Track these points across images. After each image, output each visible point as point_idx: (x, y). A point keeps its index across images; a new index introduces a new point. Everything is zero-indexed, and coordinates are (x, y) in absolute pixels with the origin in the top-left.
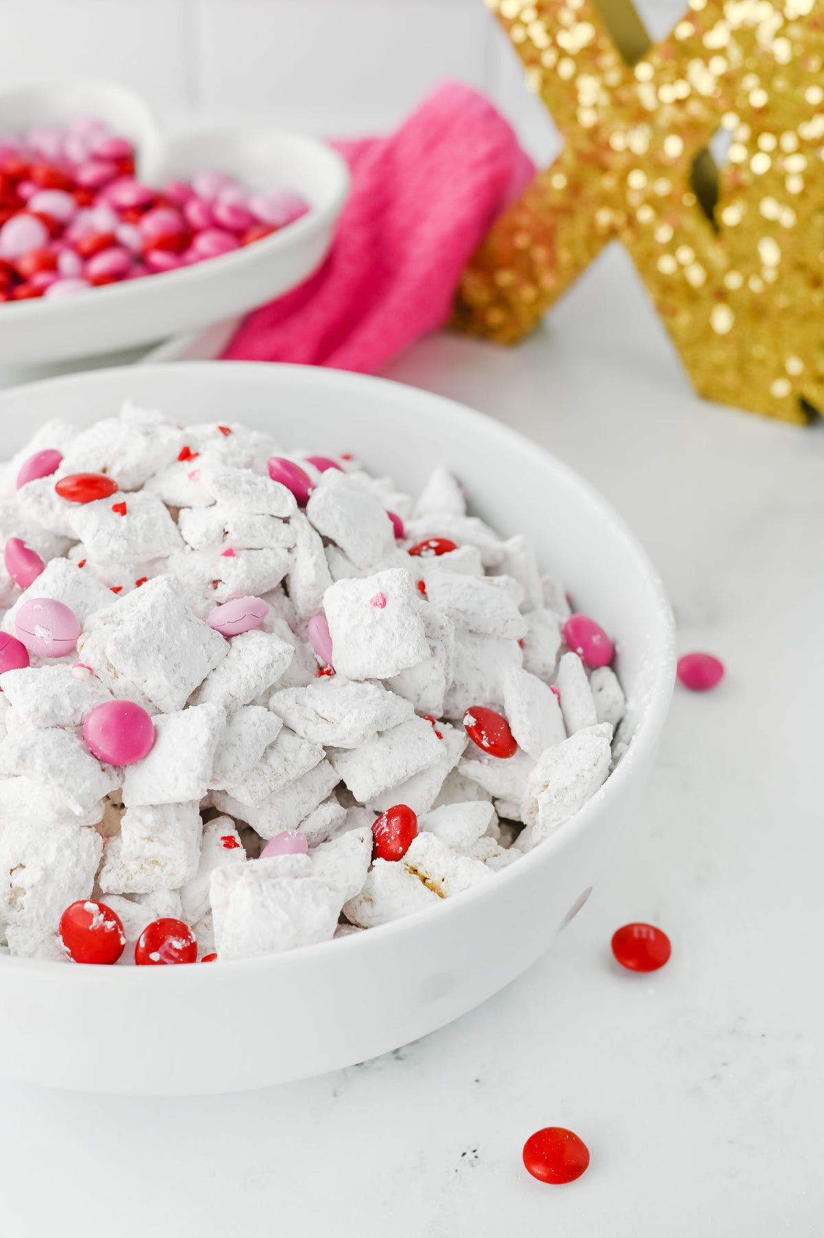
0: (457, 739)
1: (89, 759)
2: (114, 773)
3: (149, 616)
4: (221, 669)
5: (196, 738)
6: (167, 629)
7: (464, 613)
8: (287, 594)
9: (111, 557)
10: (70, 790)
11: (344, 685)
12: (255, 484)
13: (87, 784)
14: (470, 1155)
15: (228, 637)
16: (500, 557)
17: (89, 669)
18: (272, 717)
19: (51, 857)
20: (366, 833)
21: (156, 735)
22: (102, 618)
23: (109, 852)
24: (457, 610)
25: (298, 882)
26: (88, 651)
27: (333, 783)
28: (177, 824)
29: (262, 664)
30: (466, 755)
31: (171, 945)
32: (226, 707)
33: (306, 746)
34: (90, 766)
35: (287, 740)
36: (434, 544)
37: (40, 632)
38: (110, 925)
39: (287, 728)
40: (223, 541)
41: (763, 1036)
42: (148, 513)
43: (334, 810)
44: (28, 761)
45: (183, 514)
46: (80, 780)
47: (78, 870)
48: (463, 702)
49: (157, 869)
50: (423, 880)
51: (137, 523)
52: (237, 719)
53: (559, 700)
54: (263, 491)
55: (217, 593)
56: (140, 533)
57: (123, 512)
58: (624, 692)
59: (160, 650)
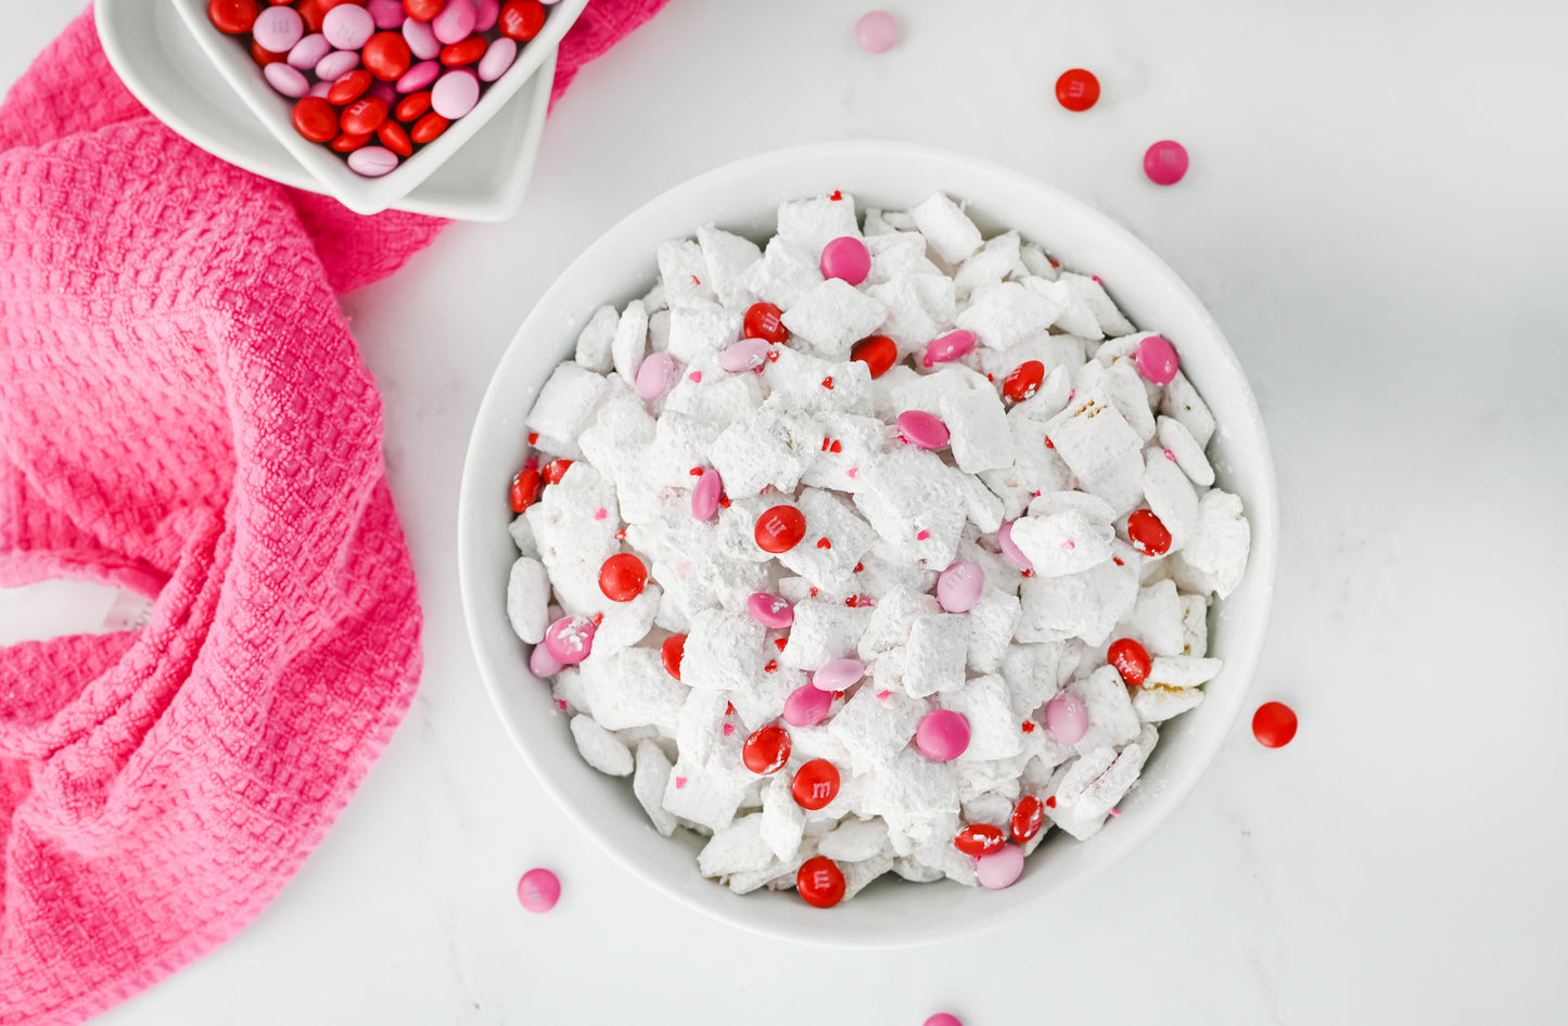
0: (1133, 559)
1: (936, 767)
3: (923, 655)
5: (1002, 720)
7: (1101, 468)
10: (944, 806)
11: (1055, 587)
12: (929, 494)
15: (967, 612)
17: (889, 693)
20: (1113, 674)
21: (966, 720)
22: (873, 649)
24: (1096, 471)
29: (1007, 629)
32: (999, 672)
33: (1053, 648)
38: (996, 841)
42: (842, 530)
44: (910, 806)
45: (857, 499)
47: (947, 808)
48: (1124, 517)
50: (1166, 687)
51: (845, 549)
52: (1007, 671)
53: (1176, 462)
54: (938, 497)
55: (929, 566)
56: (849, 553)
57: (829, 546)
58: (1209, 408)
59: (940, 670)
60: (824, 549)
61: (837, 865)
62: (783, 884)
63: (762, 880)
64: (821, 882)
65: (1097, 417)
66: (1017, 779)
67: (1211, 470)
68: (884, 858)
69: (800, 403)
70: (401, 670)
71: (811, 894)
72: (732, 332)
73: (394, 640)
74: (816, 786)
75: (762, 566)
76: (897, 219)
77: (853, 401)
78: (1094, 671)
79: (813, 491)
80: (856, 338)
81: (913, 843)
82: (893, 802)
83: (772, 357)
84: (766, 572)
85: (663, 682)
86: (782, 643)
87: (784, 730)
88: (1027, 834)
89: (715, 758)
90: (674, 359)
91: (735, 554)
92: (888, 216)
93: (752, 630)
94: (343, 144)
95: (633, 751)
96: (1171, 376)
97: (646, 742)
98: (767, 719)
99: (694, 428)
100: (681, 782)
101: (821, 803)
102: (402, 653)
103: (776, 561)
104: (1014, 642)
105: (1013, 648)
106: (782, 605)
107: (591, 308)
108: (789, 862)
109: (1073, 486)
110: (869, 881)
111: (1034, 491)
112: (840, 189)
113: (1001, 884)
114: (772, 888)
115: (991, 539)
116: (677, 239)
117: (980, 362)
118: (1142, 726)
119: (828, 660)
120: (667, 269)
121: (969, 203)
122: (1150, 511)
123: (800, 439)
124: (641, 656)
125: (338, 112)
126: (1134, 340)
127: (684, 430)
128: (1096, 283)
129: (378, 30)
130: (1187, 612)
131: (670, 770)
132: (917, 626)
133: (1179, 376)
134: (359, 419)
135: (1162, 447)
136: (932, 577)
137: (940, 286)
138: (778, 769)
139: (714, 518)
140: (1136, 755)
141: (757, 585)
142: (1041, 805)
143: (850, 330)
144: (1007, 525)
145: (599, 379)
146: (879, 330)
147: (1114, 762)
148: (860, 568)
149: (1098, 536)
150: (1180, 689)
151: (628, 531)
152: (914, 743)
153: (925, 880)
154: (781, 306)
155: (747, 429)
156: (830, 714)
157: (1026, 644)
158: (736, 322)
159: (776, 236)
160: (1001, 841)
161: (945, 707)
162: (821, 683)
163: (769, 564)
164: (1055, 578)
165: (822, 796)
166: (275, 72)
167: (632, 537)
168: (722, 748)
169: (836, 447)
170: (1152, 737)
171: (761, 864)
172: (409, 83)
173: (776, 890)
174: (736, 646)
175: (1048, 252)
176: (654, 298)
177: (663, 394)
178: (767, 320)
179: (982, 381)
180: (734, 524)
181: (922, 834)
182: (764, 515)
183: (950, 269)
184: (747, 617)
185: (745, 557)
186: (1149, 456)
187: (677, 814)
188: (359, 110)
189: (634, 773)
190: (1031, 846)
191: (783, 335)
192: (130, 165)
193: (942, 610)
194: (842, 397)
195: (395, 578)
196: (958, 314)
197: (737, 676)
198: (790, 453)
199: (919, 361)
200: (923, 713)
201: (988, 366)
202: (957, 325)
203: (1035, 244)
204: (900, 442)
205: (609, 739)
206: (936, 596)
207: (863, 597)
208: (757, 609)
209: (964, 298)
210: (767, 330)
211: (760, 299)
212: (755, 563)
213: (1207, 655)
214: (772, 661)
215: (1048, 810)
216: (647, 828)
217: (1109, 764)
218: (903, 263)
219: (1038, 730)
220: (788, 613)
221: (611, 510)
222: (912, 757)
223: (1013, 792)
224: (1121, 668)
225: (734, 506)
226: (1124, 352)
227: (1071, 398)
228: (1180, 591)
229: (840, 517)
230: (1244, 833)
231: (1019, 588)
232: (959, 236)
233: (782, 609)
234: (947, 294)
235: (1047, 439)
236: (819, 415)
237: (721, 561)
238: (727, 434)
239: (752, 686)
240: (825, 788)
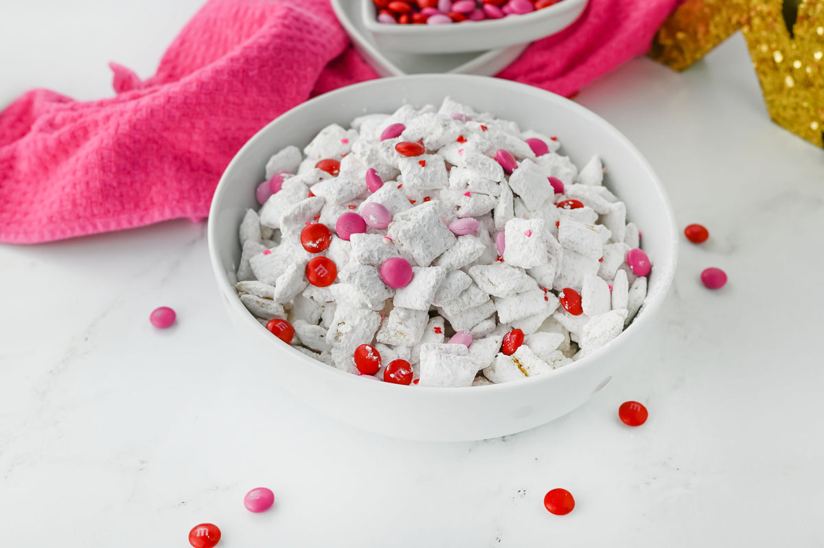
0: (554, 302)
1: (380, 282)
2: (391, 291)
3: (421, 221)
4: (450, 250)
5: (429, 283)
6: (428, 229)
7: (572, 242)
8: (493, 217)
9: (413, 186)
11: (506, 268)
12: (485, 165)
13: (377, 294)
14: (522, 492)
15: (457, 236)
16: (607, 212)
17: (390, 239)
18: (468, 278)
19: (357, 322)
20: (500, 339)
21: (413, 277)
22: (401, 217)
23: (384, 324)
24: (570, 241)
25: (458, 358)
26: (391, 232)
27: (492, 312)
28: (414, 319)
29: (468, 253)
30: (558, 310)
31: (400, 372)
32: (447, 269)
33: (481, 294)
34: (380, 286)
35: (473, 290)
36: (571, 203)
37: (372, 218)
38: (375, 358)
39: (474, 283)
40: (466, 188)
42: (435, 167)
43: (490, 324)
45: (453, 169)
46: (373, 292)
47: (367, 330)
48: (563, 285)
49: (402, 337)
50: (520, 366)
51: (429, 172)
53: (611, 291)
54: (488, 169)
55: (458, 211)
56: (429, 177)
57: (423, 166)
60: (420, 166)
65: (590, 230)
74: (321, 266)
81: (337, 337)
87: (331, 235)
96: (640, 276)
98: (329, 225)
100: (268, 252)
104: (466, 269)
117: (559, 196)
123: (452, 126)
130: (560, 360)
133: (644, 279)
139: (387, 139)
142: (411, 376)
150: (526, 375)
151: (346, 157)
152: (380, 266)
164: (510, 264)
165: (319, 274)
169: (464, 141)
172: (426, 10)
174: (346, 184)
181: (345, 331)
187: (252, 267)
188: (400, 4)
193: (448, 225)
197: (335, 192)
198: (443, 127)
200: (397, 257)
214: (355, 206)
219: (442, 334)
221: (351, 143)
222: (373, 269)
229: (439, 165)
230: (497, 538)
235: (558, 222)
236: (469, 133)
237: (374, 152)
239: (336, 199)
240: (324, 272)
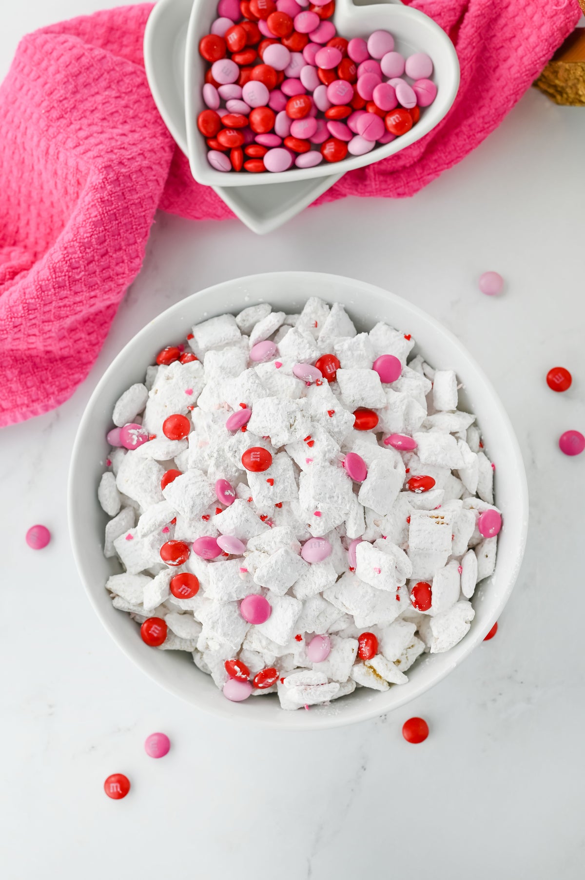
0: (406, 602)
1: (242, 621)
3: (274, 566)
4: (304, 577)
5: (287, 624)
6: (281, 571)
7: (423, 550)
10: (231, 641)
11: (359, 586)
14: (383, 717)
15: (310, 564)
17: (247, 571)
20: (356, 646)
21: (271, 611)
22: (255, 546)
24: (419, 549)
26: (247, 562)
29: (322, 585)
32: (303, 601)
33: (336, 612)
35: (329, 610)
38: (244, 676)
39: (330, 604)
40: (316, 507)
41: (522, 683)
42: (284, 483)
44: (215, 629)
45: (302, 475)
50: (374, 671)
51: (278, 491)
52: (307, 605)
53: (460, 575)
55: (310, 530)
56: (279, 495)
57: (272, 484)
58: (496, 564)
59: (277, 579)
60: (269, 484)
61: (168, 631)
62: (138, 619)
63: (129, 609)
64: (154, 631)
65: (440, 525)
66: (276, 657)
67: (473, 592)
68: (191, 645)
69: (312, 412)
70: (56, 393)
71: (146, 634)
72: (310, 358)
73: (64, 378)
74: (184, 586)
75: (238, 470)
76: (428, 370)
77: (336, 430)
78: (349, 637)
79: (286, 455)
80: (363, 404)
81: (207, 647)
82: (209, 620)
83: (318, 383)
84: (237, 474)
85: (156, 487)
86: (219, 511)
87: (190, 550)
88: (260, 685)
89: (150, 538)
90: (277, 351)
91: (229, 455)
92: (425, 365)
93: (211, 495)
94: (212, 143)
95: (122, 508)
96: (491, 536)
97: (131, 509)
98: (186, 539)
99: (257, 386)
100: (130, 537)
101: (180, 596)
102: (63, 386)
103: (245, 473)
104: (321, 594)
105: (319, 596)
106: (231, 494)
107: (261, 300)
108: (147, 610)
109: (404, 548)
110: (177, 649)
111: (384, 535)
112: (412, 335)
113: (231, 697)
114: (132, 616)
115: (349, 541)
116: (322, 300)
117: (409, 460)
118: (350, 679)
119: (232, 535)
120: (307, 310)
121: (464, 387)
122: (431, 588)
123: (298, 427)
124: (156, 468)
125: (221, 127)
126: (488, 507)
127: (252, 383)
128: (491, 468)
129: (267, 106)
130: (412, 646)
131: (129, 529)
132: (282, 551)
133: (495, 539)
134: (123, 268)
135: (460, 564)
136: (308, 536)
137: (420, 412)
138: (173, 565)
139: (234, 432)
140: (335, 690)
141: (228, 476)
142: (278, 678)
143: (363, 399)
144: (360, 540)
145: (238, 333)
146: (377, 410)
147: (322, 684)
148: (279, 505)
149: (395, 578)
150: (380, 677)
151: (195, 409)
152: (240, 602)
153: (201, 669)
154: (342, 365)
155: (279, 404)
156: (215, 559)
157: (326, 600)
158: (316, 355)
159: (366, 334)
160: (246, 678)
161: (267, 599)
162: (221, 543)
163: (242, 472)
164: (362, 581)
165: (183, 593)
166: (208, 89)
167: (195, 412)
168: (157, 536)
169: (311, 444)
170: (350, 689)
171: (133, 601)
172: (262, 139)
173: (133, 619)
174: (197, 495)
175: (482, 438)
176: (292, 319)
177: (260, 361)
178: (330, 365)
179: (402, 469)
180: (240, 442)
181: (214, 646)
182: (255, 448)
183: (432, 409)
184: (213, 487)
185: (232, 459)
186: (450, 563)
187: (117, 550)
188: (230, 134)
189: (114, 517)
190: (258, 692)
191: (332, 379)
192: (118, 82)
193: (300, 554)
194: (332, 424)
195: (87, 351)
196: (418, 431)
197: (187, 509)
198: (288, 429)
199: (384, 438)
200: (255, 593)
201: (412, 465)
202: (413, 435)
203: (480, 429)
204: (341, 464)
205: (114, 494)
206: (302, 545)
207: (270, 520)
208: (219, 487)
209: (427, 427)
210: (327, 370)
211: (336, 354)
212: (236, 467)
213: (405, 673)
214: (208, 516)
215: (279, 682)
216: (100, 546)
217: (320, 683)
218: (412, 390)
219: (302, 643)
220: (231, 500)
221: (195, 393)
222: (233, 608)
223: (270, 662)
224: (361, 646)
225: (246, 433)
226: (478, 508)
227: (436, 508)
228: (417, 633)
229: (288, 476)
230: (363, 767)
231: (344, 573)
232: (447, 398)
233: (230, 495)
234: (420, 418)
235: (409, 517)
236: (315, 423)
237: (221, 453)
238: (269, 399)
239: (190, 519)
240: (187, 591)
